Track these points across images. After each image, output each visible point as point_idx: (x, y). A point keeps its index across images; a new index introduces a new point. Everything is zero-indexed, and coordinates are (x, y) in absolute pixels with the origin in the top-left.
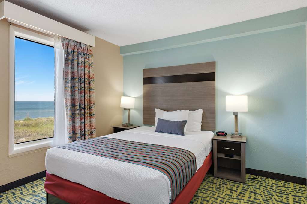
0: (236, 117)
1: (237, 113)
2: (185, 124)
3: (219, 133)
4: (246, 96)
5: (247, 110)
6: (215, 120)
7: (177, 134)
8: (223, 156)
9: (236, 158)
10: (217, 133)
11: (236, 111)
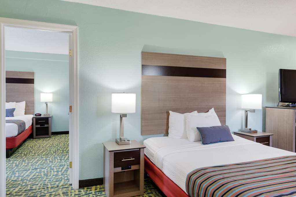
0: (47, 104)
1: (47, 102)
2: (14, 110)
3: (37, 115)
4: (52, 94)
5: (52, 101)
6: (34, 108)
7: (9, 117)
8: (39, 126)
9: (46, 126)
10: (35, 115)
11: (46, 101)
